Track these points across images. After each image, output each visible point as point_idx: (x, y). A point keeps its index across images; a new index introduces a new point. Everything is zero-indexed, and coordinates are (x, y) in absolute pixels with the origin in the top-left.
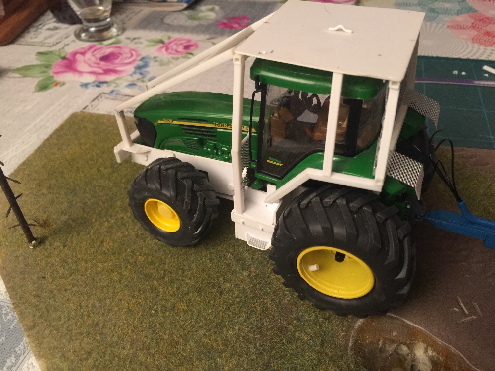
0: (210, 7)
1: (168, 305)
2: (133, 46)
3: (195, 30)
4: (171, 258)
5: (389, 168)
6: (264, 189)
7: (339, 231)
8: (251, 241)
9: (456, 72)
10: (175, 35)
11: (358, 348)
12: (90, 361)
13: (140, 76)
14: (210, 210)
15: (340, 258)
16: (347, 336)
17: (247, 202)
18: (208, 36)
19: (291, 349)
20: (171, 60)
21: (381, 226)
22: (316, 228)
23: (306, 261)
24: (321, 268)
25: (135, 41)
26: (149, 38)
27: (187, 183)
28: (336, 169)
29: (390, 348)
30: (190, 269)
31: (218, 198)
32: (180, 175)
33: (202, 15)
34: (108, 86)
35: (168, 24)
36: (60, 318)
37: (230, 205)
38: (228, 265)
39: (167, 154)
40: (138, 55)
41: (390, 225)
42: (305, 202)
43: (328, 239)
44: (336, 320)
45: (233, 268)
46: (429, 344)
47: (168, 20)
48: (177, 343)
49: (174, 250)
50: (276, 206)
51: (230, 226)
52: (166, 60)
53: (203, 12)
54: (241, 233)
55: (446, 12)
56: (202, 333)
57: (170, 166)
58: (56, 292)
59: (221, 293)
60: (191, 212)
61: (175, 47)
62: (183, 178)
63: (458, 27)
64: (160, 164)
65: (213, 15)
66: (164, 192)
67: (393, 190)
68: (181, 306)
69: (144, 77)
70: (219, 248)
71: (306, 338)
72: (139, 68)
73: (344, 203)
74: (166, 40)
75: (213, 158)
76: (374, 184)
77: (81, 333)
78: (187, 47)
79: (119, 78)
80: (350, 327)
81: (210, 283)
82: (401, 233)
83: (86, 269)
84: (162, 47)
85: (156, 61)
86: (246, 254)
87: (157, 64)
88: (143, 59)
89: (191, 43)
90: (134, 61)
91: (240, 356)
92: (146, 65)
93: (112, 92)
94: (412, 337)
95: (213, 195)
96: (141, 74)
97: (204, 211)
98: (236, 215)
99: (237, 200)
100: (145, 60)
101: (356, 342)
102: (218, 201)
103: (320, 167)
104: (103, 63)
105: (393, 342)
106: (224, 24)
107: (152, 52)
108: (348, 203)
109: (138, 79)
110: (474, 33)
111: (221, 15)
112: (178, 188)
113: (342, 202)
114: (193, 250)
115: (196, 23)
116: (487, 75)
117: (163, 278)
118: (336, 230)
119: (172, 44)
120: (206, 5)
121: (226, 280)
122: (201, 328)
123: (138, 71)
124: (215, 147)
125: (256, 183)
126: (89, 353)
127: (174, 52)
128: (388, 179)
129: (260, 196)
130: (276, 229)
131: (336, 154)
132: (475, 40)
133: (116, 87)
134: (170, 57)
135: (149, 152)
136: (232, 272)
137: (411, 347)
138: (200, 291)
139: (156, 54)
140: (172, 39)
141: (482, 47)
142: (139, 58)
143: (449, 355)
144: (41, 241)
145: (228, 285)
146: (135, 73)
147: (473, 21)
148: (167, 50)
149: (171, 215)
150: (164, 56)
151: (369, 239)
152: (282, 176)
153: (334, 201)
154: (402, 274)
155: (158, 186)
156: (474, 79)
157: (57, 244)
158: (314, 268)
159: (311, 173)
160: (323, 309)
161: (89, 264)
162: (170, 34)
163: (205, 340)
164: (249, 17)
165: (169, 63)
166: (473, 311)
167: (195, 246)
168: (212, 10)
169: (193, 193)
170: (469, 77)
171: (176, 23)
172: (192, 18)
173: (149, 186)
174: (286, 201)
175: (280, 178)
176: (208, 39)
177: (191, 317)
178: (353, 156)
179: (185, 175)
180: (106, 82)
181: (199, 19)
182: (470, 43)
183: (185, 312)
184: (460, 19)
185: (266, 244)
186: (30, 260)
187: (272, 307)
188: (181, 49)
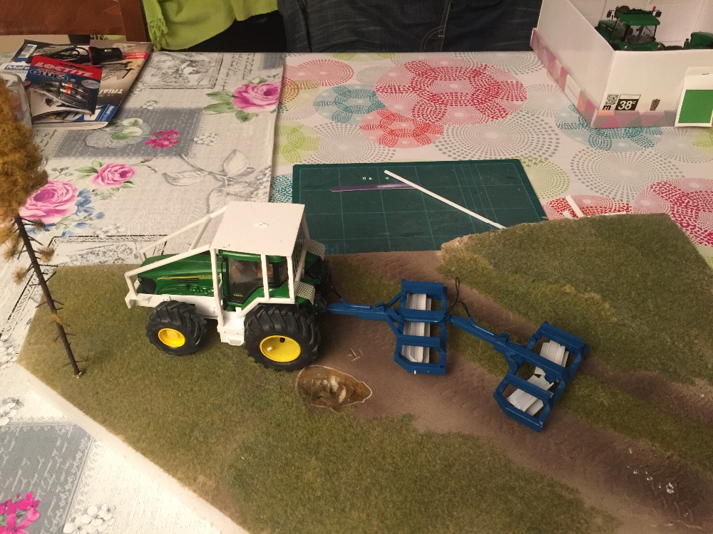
0: (132, 120)
1: (189, 389)
2: (64, 178)
3: (123, 152)
4: (180, 363)
5: (296, 292)
6: (235, 310)
7: (277, 326)
8: (231, 341)
9: (364, 178)
10: (106, 161)
11: (300, 386)
12: (151, 428)
13: (86, 214)
14: (202, 328)
15: (282, 340)
16: (294, 381)
17: (225, 319)
18: (141, 159)
19: (264, 395)
20: (111, 191)
21: (298, 321)
22: (266, 327)
23: (265, 346)
24: (274, 348)
25: (64, 172)
26: (78, 168)
27: (187, 315)
28: (271, 295)
29: (318, 383)
30: (195, 367)
31: (205, 319)
32: (181, 311)
33: (126, 131)
34: (57, 229)
35: (93, 147)
36: (121, 412)
37: (215, 322)
38: (219, 360)
39: (166, 297)
40: (74, 190)
41: (302, 319)
42: (259, 315)
43: (274, 332)
44: (287, 375)
45: (222, 361)
46: (338, 375)
47: (91, 142)
48: (200, 407)
49: (181, 358)
50: (243, 319)
51: (218, 335)
52: (106, 193)
53: (127, 127)
54: (225, 338)
55: (359, 110)
56: (213, 399)
57: (173, 306)
58: (110, 399)
59: (219, 376)
60: (193, 332)
61: (110, 176)
62: (185, 312)
63: (368, 127)
64: (166, 306)
65: (138, 131)
66: (174, 323)
67: (301, 301)
68: (196, 389)
69: (90, 215)
70: (211, 351)
71: (272, 387)
72: (80, 204)
73: (278, 312)
74: (98, 168)
75: (197, 295)
76: (290, 300)
77: (139, 417)
78: (123, 175)
79: (66, 219)
80: (295, 377)
81: (210, 372)
82: (308, 322)
83: (125, 382)
84: (98, 177)
85: (96, 194)
86: (229, 352)
87: (99, 197)
88: (80, 194)
89: (126, 169)
90: (73, 196)
91: (237, 404)
92: (87, 201)
93: (64, 234)
94: (328, 375)
95: (202, 318)
96: (85, 211)
97: (200, 329)
98: (220, 328)
99: (220, 320)
100: (83, 195)
101: (298, 384)
102: (206, 322)
103: (263, 296)
104: (40, 204)
105: (319, 379)
106: (154, 141)
107: (88, 184)
108: (280, 311)
109: (85, 218)
110: (380, 132)
111: (147, 130)
112: (182, 319)
113: (277, 312)
114: (193, 356)
115: (123, 143)
116: (387, 178)
117: (180, 376)
118: (276, 326)
119: (106, 172)
120: (127, 118)
121: (220, 368)
122: (212, 396)
123: (81, 208)
124: (198, 288)
125: (229, 308)
126: (149, 424)
127: (112, 182)
128: (297, 298)
129: (231, 314)
130: (245, 332)
131: (270, 287)
132: (382, 141)
133: (65, 228)
134: (109, 187)
135: (151, 298)
136: (223, 363)
137: (328, 380)
138: (206, 378)
139: (93, 187)
140: (104, 166)
141: (387, 148)
142: (77, 193)
143: (347, 378)
144: (84, 372)
145: (222, 371)
146: (78, 211)
147: (381, 118)
148: (103, 180)
149: (177, 336)
150: (103, 188)
151: (291, 329)
152: (244, 302)
153: (273, 312)
154: (312, 342)
155: (170, 320)
156: (378, 184)
157: (96, 371)
158: (270, 349)
159: (259, 300)
160: (280, 371)
161: (126, 378)
162: (100, 159)
163: (216, 402)
164: (177, 130)
165: (110, 195)
166: (359, 354)
167: (194, 353)
168: (135, 124)
169: (191, 320)
170: (375, 182)
171: (100, 144)
172: (117, 137)
173: (163, 321)
174: (248, 316)
175: (243, 303)
176: (142, 162)
177: (204, 392)
178: (279, 286)
179: (184, 310)
180: (53, 225)
181: (124, 137)
182: (377, 145)
183: (200, 391)
184: (369, 117)
185: (240, 341)
186: (82, 385)
187: (250, 377)
188: (117, 177)
